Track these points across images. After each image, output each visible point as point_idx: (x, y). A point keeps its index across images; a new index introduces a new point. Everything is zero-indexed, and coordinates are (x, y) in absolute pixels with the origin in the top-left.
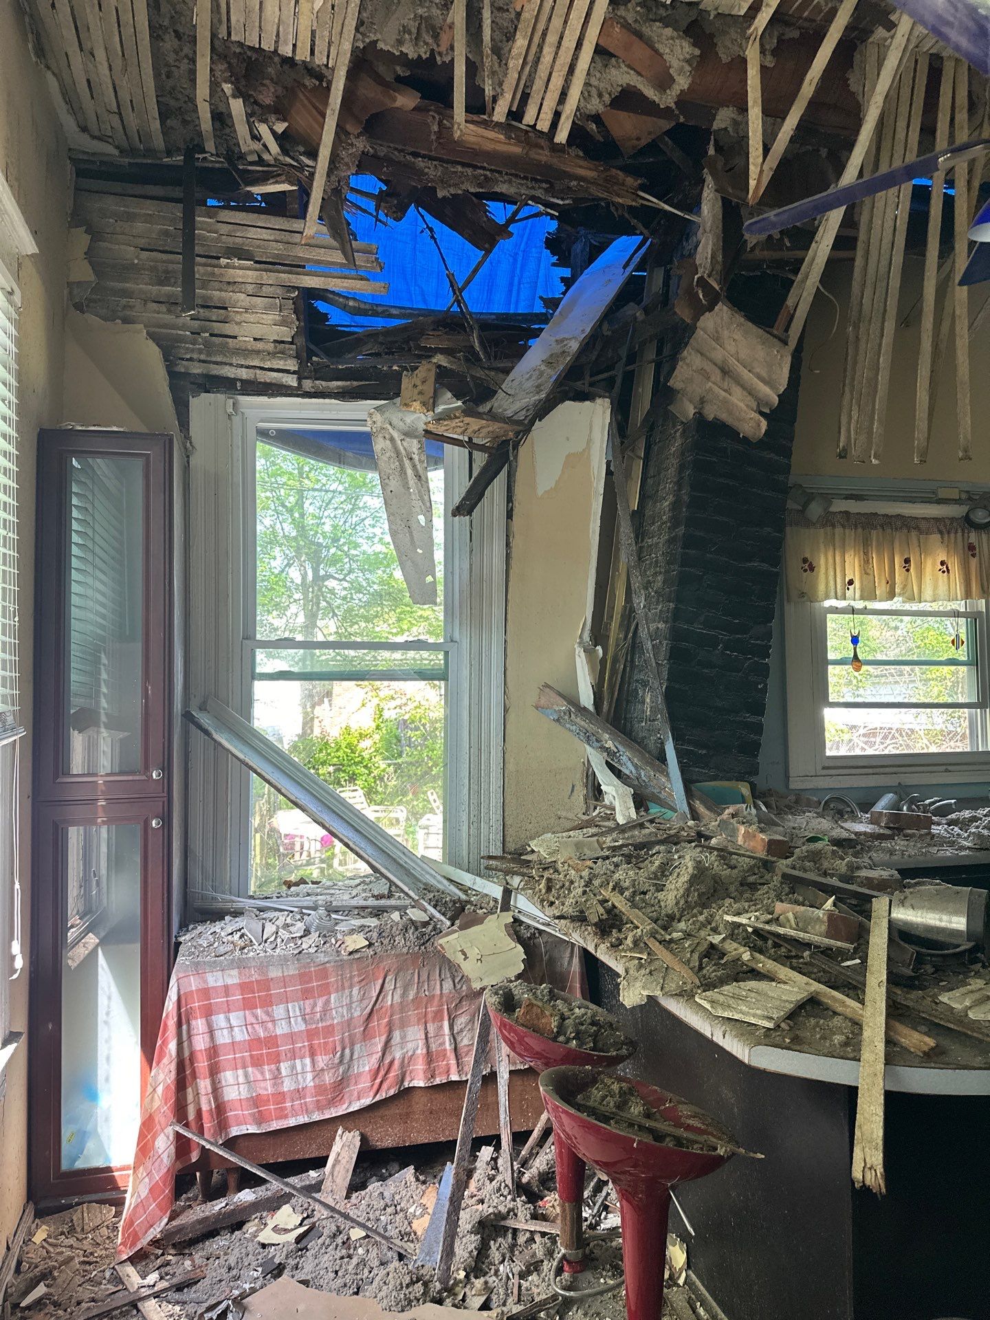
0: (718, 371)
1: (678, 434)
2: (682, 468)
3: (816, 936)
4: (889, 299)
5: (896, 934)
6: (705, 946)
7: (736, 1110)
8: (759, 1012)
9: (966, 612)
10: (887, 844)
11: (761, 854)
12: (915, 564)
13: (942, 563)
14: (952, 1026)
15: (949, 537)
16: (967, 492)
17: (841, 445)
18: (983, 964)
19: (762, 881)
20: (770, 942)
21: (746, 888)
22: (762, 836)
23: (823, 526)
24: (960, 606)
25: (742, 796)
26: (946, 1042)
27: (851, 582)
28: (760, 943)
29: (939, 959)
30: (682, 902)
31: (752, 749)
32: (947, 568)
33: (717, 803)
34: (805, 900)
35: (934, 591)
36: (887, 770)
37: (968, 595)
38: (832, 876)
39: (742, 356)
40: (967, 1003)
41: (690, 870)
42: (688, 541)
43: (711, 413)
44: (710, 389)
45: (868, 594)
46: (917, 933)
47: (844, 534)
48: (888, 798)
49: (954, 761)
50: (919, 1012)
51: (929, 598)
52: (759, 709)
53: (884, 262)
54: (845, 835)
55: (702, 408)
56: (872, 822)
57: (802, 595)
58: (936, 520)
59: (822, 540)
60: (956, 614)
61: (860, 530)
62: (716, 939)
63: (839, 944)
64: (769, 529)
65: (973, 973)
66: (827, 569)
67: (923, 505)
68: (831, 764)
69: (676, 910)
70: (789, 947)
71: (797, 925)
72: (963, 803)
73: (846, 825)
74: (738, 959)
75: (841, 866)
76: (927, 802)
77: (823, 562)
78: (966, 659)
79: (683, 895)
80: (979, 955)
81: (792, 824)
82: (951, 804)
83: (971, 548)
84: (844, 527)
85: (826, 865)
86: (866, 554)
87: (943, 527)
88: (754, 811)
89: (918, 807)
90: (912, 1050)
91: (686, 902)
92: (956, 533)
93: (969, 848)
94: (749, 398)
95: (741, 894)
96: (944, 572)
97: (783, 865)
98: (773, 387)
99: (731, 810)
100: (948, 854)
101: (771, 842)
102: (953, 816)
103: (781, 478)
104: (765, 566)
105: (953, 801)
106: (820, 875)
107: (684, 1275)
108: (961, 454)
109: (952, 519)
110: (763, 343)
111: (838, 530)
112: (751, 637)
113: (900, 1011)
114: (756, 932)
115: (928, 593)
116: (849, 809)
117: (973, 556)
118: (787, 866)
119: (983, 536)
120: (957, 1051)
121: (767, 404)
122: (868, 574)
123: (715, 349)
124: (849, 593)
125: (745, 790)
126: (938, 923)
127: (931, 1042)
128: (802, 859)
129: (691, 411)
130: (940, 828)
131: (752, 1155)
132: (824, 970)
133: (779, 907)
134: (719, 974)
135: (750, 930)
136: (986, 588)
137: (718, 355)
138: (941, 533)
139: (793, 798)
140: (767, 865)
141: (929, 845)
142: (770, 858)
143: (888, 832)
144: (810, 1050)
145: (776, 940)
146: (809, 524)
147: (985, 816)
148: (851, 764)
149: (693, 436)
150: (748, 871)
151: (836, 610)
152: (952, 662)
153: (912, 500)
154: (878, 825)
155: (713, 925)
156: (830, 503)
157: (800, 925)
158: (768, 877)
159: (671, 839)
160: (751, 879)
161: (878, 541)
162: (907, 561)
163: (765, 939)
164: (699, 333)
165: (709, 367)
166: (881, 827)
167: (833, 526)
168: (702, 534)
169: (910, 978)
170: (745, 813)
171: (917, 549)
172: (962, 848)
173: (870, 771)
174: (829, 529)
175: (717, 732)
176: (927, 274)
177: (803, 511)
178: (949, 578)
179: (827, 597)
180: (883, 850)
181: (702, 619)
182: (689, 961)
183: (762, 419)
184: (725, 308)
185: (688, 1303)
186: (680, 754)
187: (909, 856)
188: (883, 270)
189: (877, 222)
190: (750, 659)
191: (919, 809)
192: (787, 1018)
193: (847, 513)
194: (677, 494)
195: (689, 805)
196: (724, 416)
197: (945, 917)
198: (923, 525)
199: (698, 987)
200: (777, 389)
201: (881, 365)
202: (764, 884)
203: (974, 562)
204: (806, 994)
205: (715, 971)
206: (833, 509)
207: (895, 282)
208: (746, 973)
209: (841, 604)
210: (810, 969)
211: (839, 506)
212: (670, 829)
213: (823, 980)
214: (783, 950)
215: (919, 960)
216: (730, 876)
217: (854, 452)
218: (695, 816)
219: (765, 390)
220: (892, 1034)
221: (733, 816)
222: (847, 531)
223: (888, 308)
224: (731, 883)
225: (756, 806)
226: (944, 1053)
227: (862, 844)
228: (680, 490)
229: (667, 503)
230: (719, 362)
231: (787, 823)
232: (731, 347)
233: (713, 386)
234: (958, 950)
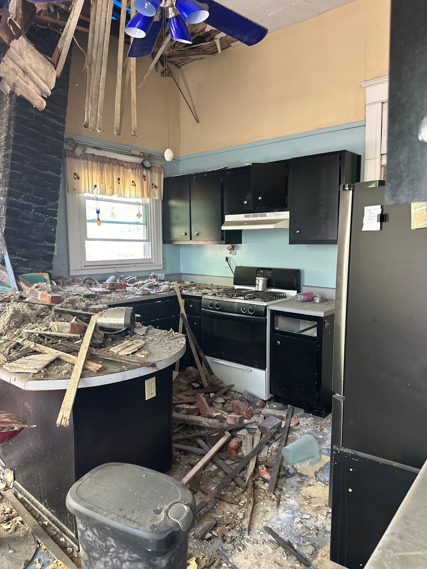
0: (21, 72)
1: (8, 102)
2: (10, 120)
3: (66, 333)
4: (103, 56)
5: (98, 328)
6: (14, 344)
7: (31, 411)
8: (31, 368)
9: (143, 203)
10: (108, 295)
11: (48, 302)
12: (122, 181)
13: (133, 182)
14: (110, 359)
15: (135, 171)
16: (143, 153)
17: (85, 121)
18: (130, 335)
19: (47, 314)
20: (46, 339)
21: (40, 318)
22: (49, 295)
23: (83, 159)
24: (140, 201)
25: (45, 279)
26: (107, 365)
27: (95, 186)
28: (41, 340)
29: (114, 335)
30: (6, 327)
31: (50, 258)
32: (135, 184)
33: (30, 282)
34: (65, 320)
35: (130, 193)
36: (111, 266)
37: (143, 196)
38: (79, 309)
39: (33, 66)
40: (119, 350)
41: (11, 313)
42: (14, 157)
43: (19, 92)
44: (18, 80)
45: (103, 192)
46: (106, 327)
47: (92, 164)
48: (112, 278)
49: (137, 262)
50: (99, 356)
51: (128, 196)
52: (53, 240)
53: (101, 38)
54: (90, 293)
55: (14, 89)
56: (104, 287)
57: (74, 190)
58: (131, 163)
59: (82, 166)
60: (139, 204)
61: (99, 163)
62: (20, 341)
63: (74, 335)
64: (55, 157)
65: (126, 339)
66: (85, 179)
67: (125, 156)
68: (89, 265)
69: (3, 331)
70: (53, 339)
71: (58, 330)
72: (139, 278)
73: (91, 289)
74: (29, 348)
75: (83, 305)
76: (126, 278)
77: (83, 174)
78: (143, 222)
79: (7, 324)
80: (128, 332)
81: (68, 290)
82: (134, 279)
83: (144, 177)
84: (92, 160)
85: (77, 304)
86: (102, 174)
87: (133, 166)
88: (50, 285)
89: (123, 280)
90: (93, 370)
91: (9, 327)
92: (138, 170)
93: (139, 295)
94: (37, 88)
95: (36, 320)
96: (133, 186)
97: (57, 307)
98: (48, 85)
99: (36, 285)
100: (132, 297)
101: (52, 298)
102: (136, 283)
103: (61, 133)
104: (54, 174)
105: (135, 278)
106: (73, 309)
107: (12, 483)
108: (133, 133)
109: (137, 163)
110: (43, 62)
111: (90, 162)
112: (48, 207)
113: (94, 357)
114: (40, 335)
115: (127, 194)
116: (94, 283)
117: (145, 180)
118: (59, 307)
119: (148, 172)
120: (111, 367)
121: (46, 93)
122: (102, 183)
123: (19, 59)
124: (95, 191)
125: (46, 276)
126: (114, 322)
127: (100, 366)
128: (67, 303)
129: (9, 89)
130: (130, 288)
131: (31, 426)
132: (66, 347)
133: (52, 323)
134: (17, 355)
135: (37, 335)
136: (149, 194)
137: (22, 63)
138: (132, 169)
139: (71, 279)
140: (50, 307)
141: (125, 295)
142: (52, 304)
143: (109, 291)
144: (51, 379)
145: (48, 337)
146: (76, 157)
147: (147, 283)
148: (97, 264)
149: (15, 104)
150: (41, 310)
151: (90, 198)
152: (137, 223)
153: (121, 153)
154: (106, 288)
155: (21, 335)
156: (85, 150)
157: (60, 330)
158: (50, 312)
159: (6, 300)
160: (42, 314)
161: (107, 168)
162: (119, 179)
163: (44, 338)
164: (11, 49)
165: (17, 69)
166: (107, 289)
167: (88, 160)
168: (21, 154)
169: (101, 344)
170: (46, 286)
171: (123, 174)
172: (137, 295)
173: (105, 267)
174: (86, 161)
175: (32, 251)
176: (119, 49)
177: (73, 151)
178: (135, 188)
179: (85, 192)
180: (106, 298)
181: (23, 196)
182: (4, 352)
183: (43, 100)
184: (24, 39)
185: (14, 494)
186: (12, 261)
187: (117, 299)
188: (101, 42)
189: (98, 17)
190: (48, 217)
191: (123, 281)
192: (44, 368)
193: (93, 154)
194: (8, 132)
195: (18, 285)
196: (25, 95)
197: (117, 319)
198: (126, 165)
199: (6, 362)
200: (50, 87)
201: (101, 87)
202: (47, 315)
203: (145, 182)
204: (55, 356)
205: (15, 354)
206: (87, 152)
207: (106, 49)
208: (32, 352)
209: (92, 196)
210: (60, 347)
211: (90, 151)
212: (6, 295)
213: (65, 350)
214: (51, 341)
215: (106, 336)
216: (31, 313)
217: (91, 125)
218: (20, 289)
219: (44, 86)
220: (86, 366)
221: (36, 287)
222: (94, 163)
223: (103, 60)
224: (32, 316)
225: (51, 284)
226: (106, 369)
227: (98, 296)
228: (9, 130)
229: (3, 136)
230: (22, 68)
231: (66, 290)
232: (28, 61)
233: (20, 79)
234: (120, 331)
